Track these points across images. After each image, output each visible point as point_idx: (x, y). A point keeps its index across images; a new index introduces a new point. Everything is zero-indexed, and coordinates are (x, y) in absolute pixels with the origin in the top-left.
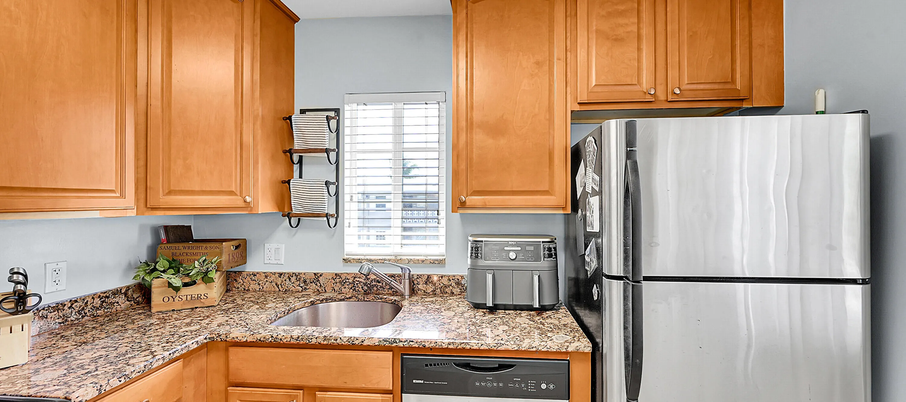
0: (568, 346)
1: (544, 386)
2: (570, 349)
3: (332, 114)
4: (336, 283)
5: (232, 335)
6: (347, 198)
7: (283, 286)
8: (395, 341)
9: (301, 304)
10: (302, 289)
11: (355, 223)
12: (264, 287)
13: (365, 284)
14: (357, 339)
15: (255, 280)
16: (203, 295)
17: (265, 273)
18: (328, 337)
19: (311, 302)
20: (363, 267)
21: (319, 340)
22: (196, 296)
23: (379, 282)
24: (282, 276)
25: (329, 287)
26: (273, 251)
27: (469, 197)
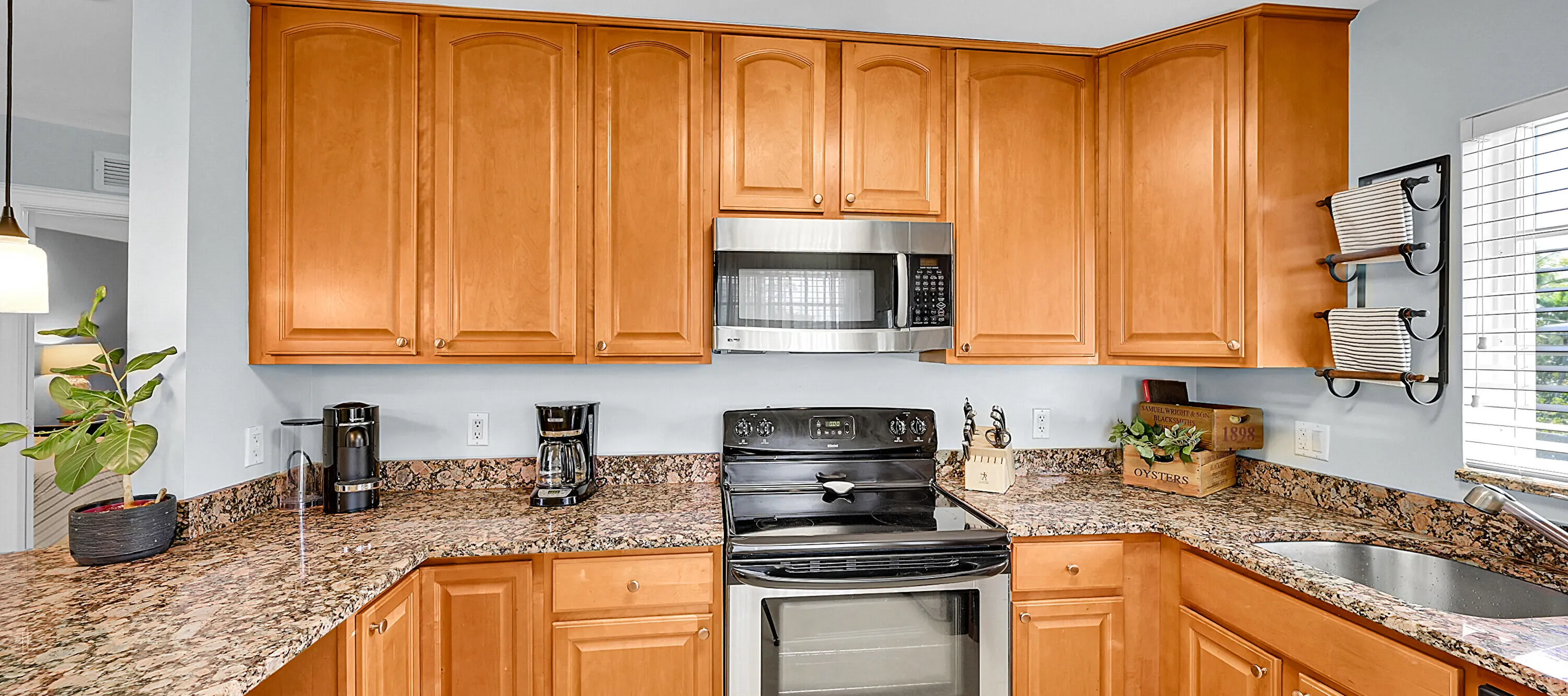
4: (1438, 519)
5: (1182, 534)
6: (1469, 343)
7: (1325, 499)
8: (1458, 646)
9: (1335, 534)
10: (1361, 513)
12: (1292, 492)
13: (1518, 540)
14: (1370, 609)
15: (1278, 478)
16: (1181, 478)
17: (1294, 470)
18: (1317, 586)
19: (1362, 537)
20: (1476, 491)
21: (1301, 585)
22: (1173, 478)
24: (1323, 480)
25: (1420, 522)
26: (1310, 433)
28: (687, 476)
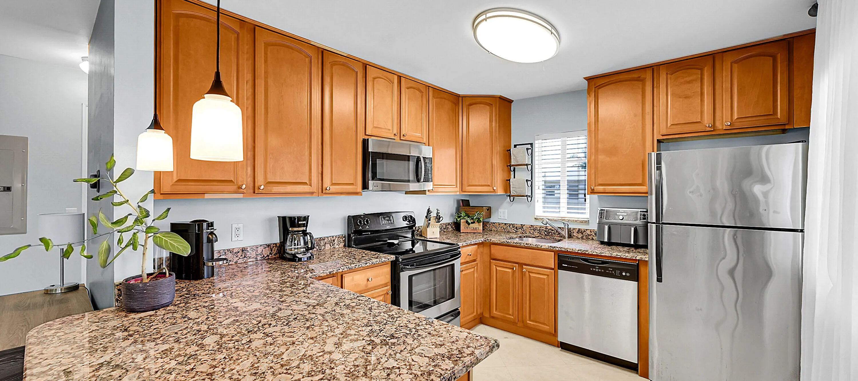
0: (636, 257)
1: (624, 274)
2: (637, 258)
3: (529, 146)
4: (531, 230)
5: (492, 240)
6: (537, 188)
7: (507, 230)
8: (555, 247)
9: (515, 236)
10: (515, 231)
11: (541, 200)
12: (498, 229)
13: (545, 231)
14: (539, 245)
15: (494, 226)
17: (499, 223)
18: (528, 243)
19: (520, 236)
21: (524, 244)
22: (476, 228)
23: (553, 231)
24: (506, 225)
25: (528, 231)
26: (502, 213)
27: (596, 187)
28: (333, 245)
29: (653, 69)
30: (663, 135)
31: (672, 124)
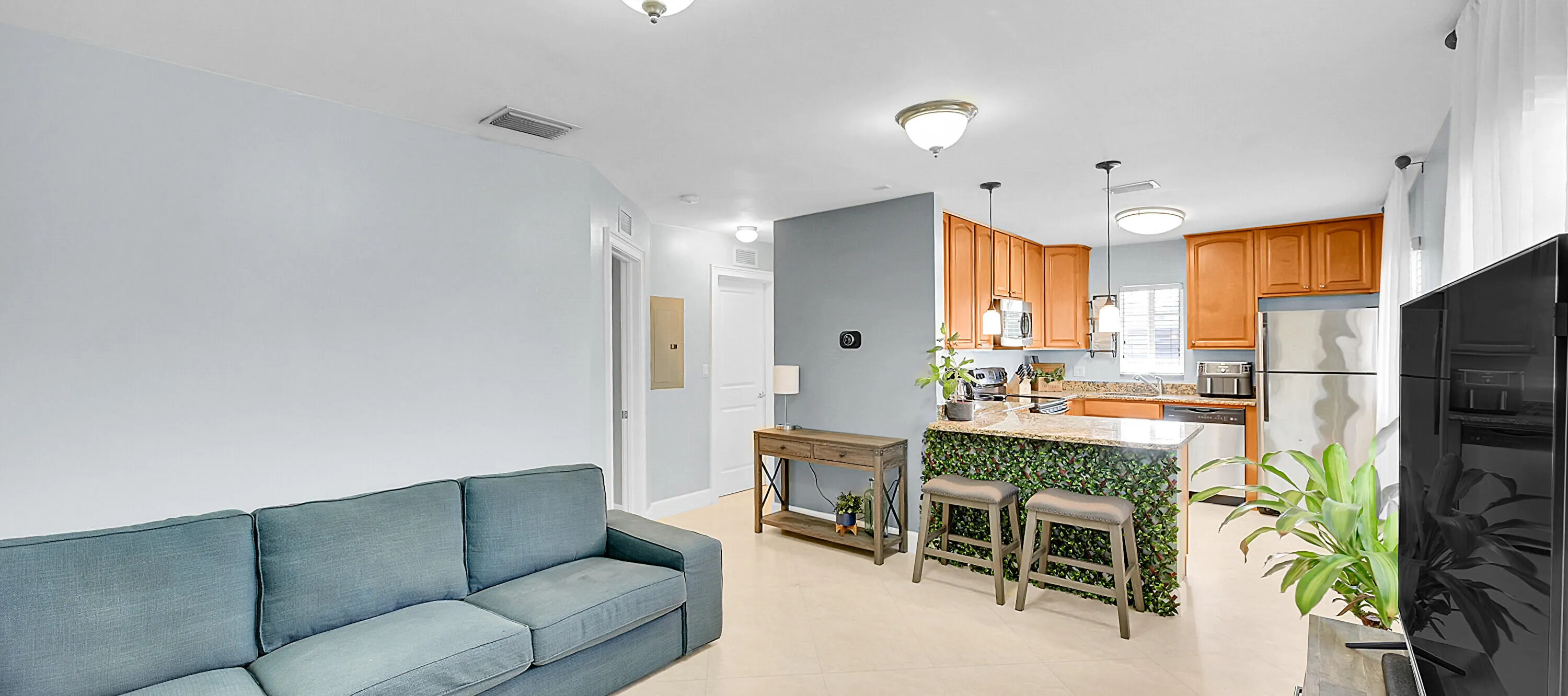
0: (1242, 404)
1: (1232, 421)
2: (1245, 404)
7: (1085, 388)
11: (1126, 356)
13: (1134, 388)
16: (1057, 386)
22: (1054, 386)
24: (1085, 383)
25: (1112, 389)
26: (1079, 370)
27: (1197, 342)
29: (1254, 233)
30: (1264, 294)
31: (1272, 283)
